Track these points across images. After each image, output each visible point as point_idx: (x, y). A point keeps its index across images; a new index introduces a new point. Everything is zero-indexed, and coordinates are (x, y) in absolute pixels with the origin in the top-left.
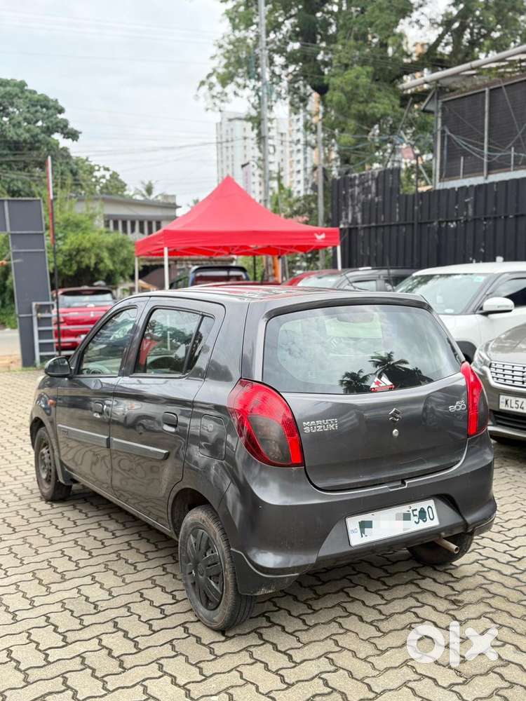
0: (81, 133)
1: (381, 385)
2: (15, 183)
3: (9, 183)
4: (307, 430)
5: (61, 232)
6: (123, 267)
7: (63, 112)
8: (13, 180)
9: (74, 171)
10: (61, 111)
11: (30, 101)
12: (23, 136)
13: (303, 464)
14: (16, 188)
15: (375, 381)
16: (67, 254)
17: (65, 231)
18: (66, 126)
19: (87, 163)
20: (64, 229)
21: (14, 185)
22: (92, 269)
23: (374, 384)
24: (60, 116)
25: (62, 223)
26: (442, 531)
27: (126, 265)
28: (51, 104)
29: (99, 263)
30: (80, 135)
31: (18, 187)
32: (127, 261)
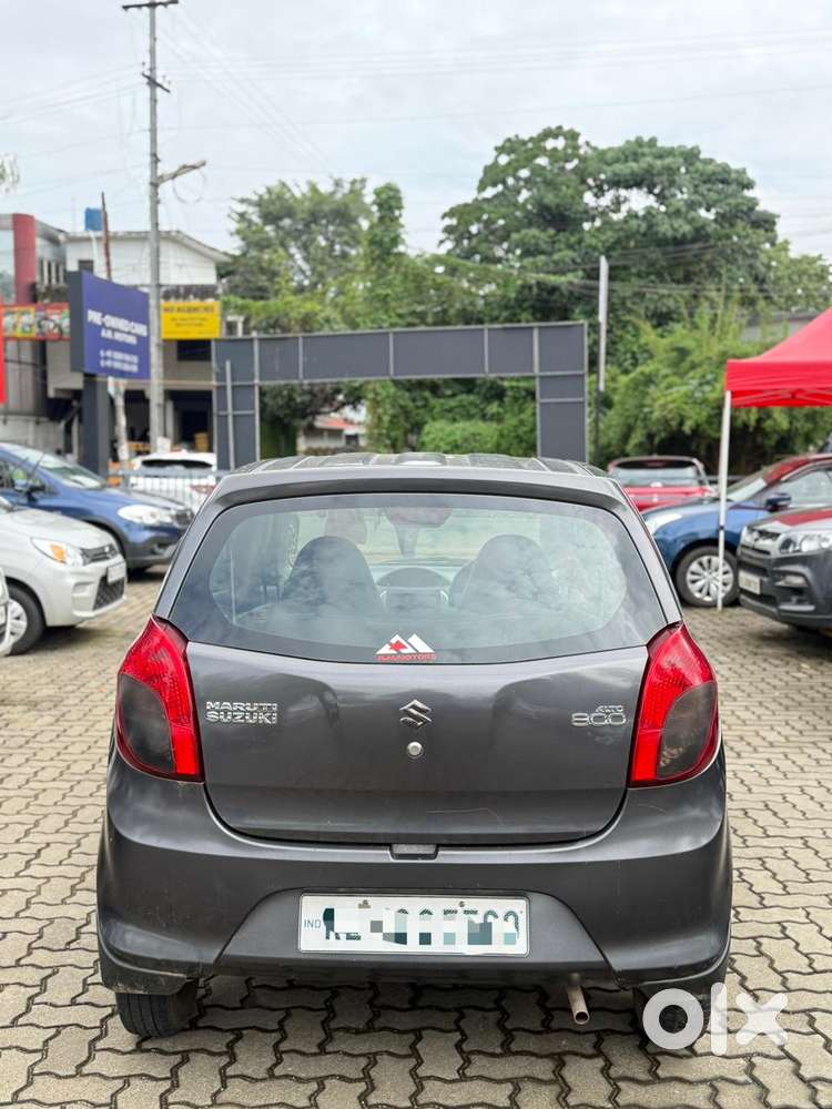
0: (778, 216)
1: (403, 651)
2: (665, 301)
3: (656, 302)
4: (212, 716)
5: (712, 372)
6: (809, 426)
7: (752, 187)
8: (663, 296)
9: (761, 277)
10: (749, 185)
11: (701, 175)
12: (681, 231)
13: (201, 776)
14: (664, 310)
15: (393, 641)
16: (715, 405)
17: (718, 371)
18: (751, 209)
19: (819, 263)
20: (718, 367)
21: (664, 304)
22: (751, 429)
23: (387, 647)
24: (748, 193)
25: (715, 358)
26: (575, 971)
27: (815, 423)
28: (733, 176)
29: (765, 420)
30: (777, 220)
31: (669, 308)
32: (818, 415)
